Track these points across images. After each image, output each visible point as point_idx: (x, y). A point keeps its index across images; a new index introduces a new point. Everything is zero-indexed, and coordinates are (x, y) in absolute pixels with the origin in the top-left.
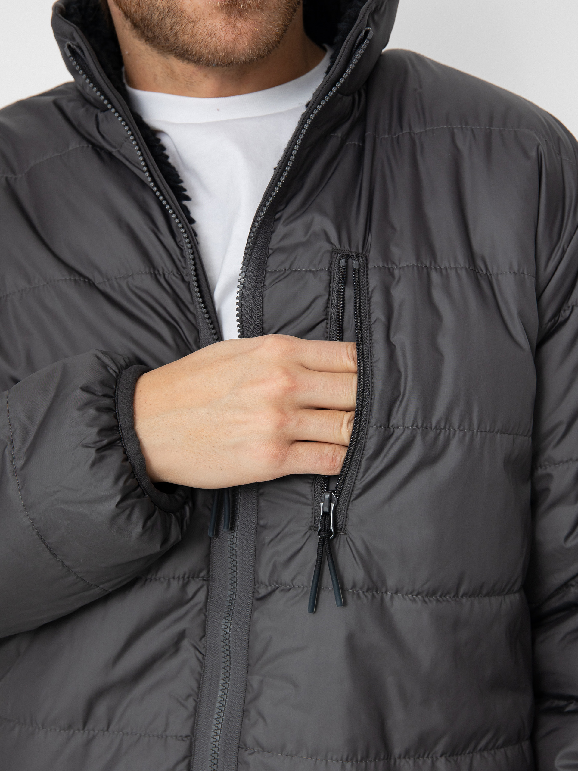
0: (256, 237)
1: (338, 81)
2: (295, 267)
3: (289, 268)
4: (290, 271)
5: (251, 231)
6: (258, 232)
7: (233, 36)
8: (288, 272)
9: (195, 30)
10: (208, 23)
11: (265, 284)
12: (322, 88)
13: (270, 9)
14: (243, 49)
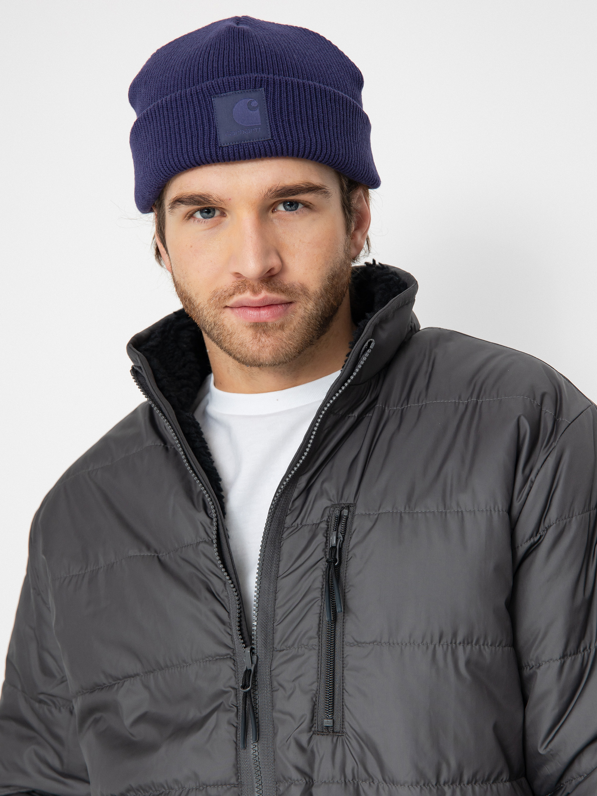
0: (279, 500)
1: (346, 381)
2: (304, 523)
3: (301, 524)
4: (301, 526)
5: (275, 496)
6: (281, 496)
7: (258, 348)
8: (300, 526)
9: (232, 341)
10: (241, 336)
11: (283, 536)
12: (334, 387)
13: (290, 330)
14: (266, 358)
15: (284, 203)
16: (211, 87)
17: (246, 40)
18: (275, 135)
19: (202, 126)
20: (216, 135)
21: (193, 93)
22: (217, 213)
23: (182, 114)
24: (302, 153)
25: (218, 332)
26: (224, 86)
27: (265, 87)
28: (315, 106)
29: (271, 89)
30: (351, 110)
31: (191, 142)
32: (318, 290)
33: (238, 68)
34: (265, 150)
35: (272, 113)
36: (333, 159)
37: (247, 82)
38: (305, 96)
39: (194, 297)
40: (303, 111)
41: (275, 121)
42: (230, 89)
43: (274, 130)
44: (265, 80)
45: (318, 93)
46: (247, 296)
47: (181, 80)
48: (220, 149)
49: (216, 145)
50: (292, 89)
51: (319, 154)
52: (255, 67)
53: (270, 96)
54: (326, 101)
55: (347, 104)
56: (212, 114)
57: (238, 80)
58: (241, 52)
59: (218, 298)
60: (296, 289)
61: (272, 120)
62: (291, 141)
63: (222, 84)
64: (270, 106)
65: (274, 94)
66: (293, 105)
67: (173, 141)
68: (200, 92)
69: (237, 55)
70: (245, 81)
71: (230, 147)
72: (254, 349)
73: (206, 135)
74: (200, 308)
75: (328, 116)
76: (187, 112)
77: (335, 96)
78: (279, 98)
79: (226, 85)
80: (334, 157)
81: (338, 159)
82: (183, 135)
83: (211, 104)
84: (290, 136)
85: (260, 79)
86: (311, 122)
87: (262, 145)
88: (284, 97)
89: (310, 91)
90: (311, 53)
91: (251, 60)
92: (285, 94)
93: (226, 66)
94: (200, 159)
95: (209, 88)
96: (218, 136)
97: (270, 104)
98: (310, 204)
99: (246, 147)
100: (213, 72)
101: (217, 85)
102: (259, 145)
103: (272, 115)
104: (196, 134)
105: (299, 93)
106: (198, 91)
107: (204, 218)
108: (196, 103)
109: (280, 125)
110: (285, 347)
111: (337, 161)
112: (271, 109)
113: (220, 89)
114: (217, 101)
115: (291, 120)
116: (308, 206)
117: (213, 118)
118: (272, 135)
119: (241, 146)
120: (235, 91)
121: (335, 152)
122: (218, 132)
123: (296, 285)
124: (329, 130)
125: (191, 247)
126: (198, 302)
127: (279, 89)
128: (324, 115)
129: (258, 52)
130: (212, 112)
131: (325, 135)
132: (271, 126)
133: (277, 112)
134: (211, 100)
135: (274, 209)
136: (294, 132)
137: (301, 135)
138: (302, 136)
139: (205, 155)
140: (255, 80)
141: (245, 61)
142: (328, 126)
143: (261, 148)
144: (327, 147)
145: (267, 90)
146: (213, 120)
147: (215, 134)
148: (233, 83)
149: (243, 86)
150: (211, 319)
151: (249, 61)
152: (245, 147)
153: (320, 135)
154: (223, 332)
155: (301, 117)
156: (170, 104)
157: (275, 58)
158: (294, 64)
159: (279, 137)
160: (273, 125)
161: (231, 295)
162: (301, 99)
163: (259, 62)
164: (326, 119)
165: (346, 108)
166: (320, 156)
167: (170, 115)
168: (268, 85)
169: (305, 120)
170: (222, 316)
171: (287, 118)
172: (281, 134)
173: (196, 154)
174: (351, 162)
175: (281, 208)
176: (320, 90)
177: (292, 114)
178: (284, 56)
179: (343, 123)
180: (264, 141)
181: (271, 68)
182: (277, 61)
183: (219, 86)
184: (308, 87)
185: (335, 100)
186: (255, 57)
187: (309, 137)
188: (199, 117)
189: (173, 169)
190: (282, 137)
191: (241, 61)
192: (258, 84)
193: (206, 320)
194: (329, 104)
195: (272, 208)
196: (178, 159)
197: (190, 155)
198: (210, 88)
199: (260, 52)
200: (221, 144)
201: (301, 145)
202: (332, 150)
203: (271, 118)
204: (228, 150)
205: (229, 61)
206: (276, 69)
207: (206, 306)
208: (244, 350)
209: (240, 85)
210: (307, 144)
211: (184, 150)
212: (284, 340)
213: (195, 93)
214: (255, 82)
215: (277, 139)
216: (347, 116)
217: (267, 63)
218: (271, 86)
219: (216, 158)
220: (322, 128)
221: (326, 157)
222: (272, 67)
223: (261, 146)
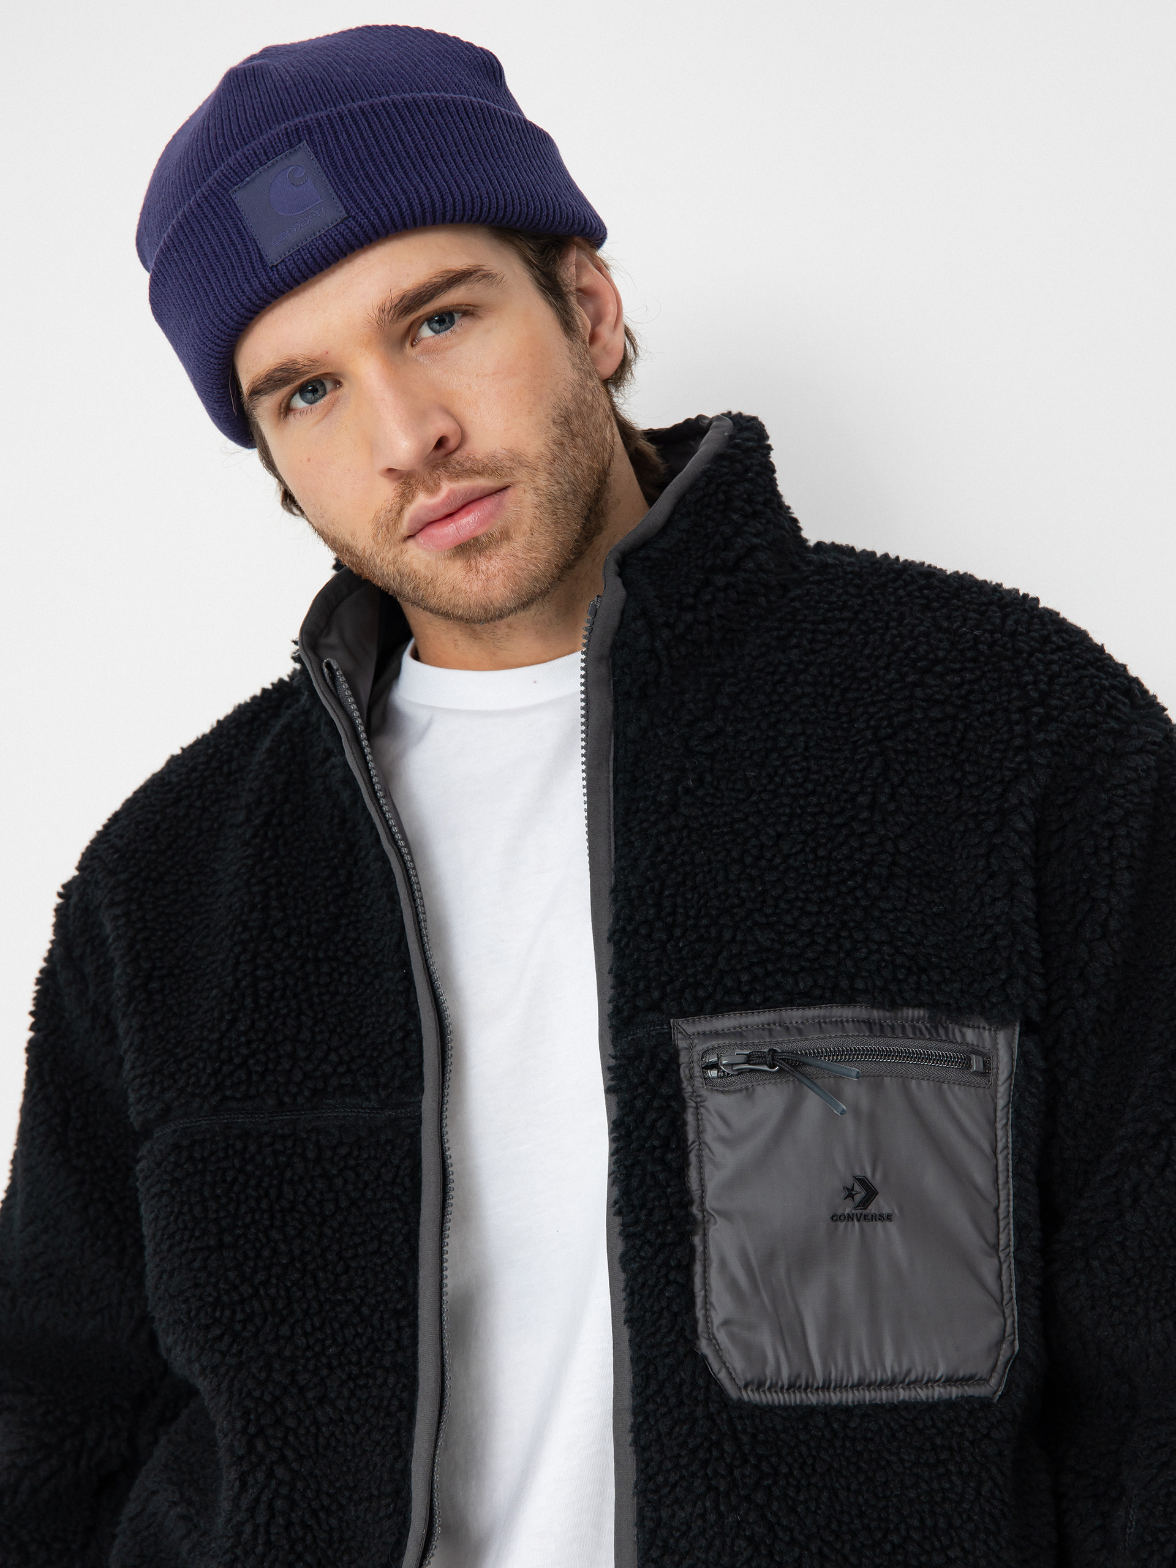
13: (524, 534)
14: (502, 596)
15: (429, 320)
16: (223, 178)
17: (260, 82)
18: (352, 207)
19: (233, 248)
20: (259, 250)
21: (200, 202)
22: (329, 386)
23: (197, 244)
24: (409, 219)
25: (412, 585)
26: (241, 166)
27: (308, 138)
28: (404, 134)
29: (318, 137)
30: (480, 115)
31: (226, 281)
32: (542, 449)
33: (255, 129)
34: (346, 239)
35: (333, 174)
36: (473, 208)
37: (276, 143)
38: (382, 124)
39: (352, 543)
40: (387, 147)
41: (343, 185)
42: (253, 168)
43: (348, 201)
44: (302, 126)
45: (403, 110)
46: (423, 502)
47: (182, 192)
48: (272, 271)
49: (264, 265)
50: (353, 121)
51: (441, 207)
52: (283, 115)
53: (321, 148)
54: (423, 118)
55: (468, 109)
56: (241, 221)
57: (259, 146)
58: (254, 102)
59: (384, 528)
60: (500, 461)
61: (338, 186)
62: (381, 206)
63: (237, 166)
64: (326, 165)
65: (326, 143)
66: (365, 146)
67: (202, 293)
68: (209, 194)
69: (249, 109)
70: (271, 142)
71: (287, 260)
72: (475, 589)
73: (244, 259)
74: (367, 555)
75: (435, 140)
76: (204, 237)
77: (436, 104)
78: (336, 146)
79: (243, 162)
80: (473, 204)
81: (482, 204)
82: (211, 276)
83: (233, 206)
84: (378, 199)
85: (293, 128)
86: (407, 163)
87: (337, 233)
88: (345, 140)
89: (387, 113)
90: (380, 54)
91: (273, 107)
92: (344, 134)
93: (237, 134)
94: (250, 302)
95: (220, 181)
96: (262, 252)
97: (325, 161)
98: (468, 308)
99: (312, 249)
100: (221, 155)
101: (230, 171)
102: (331, 236)
103: (335, 178)
104: (229, 265)
105: (369, 124)
106: (206, 194)
107: (311, 403)
108: (210, 215)
109: (354, 188)
110: (525, 567)
111: (481, 208)
112: (331, 169)
113: (236, 174)
114: (242, 197)
115: (369, 172)
116: (469, 311)
117: (244, 227)
118: (346, 210)
119: (303, 250)
120: (261, 166)
121: (472, 195)
122: (260, 246)
123: (499, 455)
124: (446, 163)
125: (309, 460)
126: (360, 547)
127: (331, 132)
128: (428, 141)
129: (282, 90)
130: (239, 218)
131: (441, 173)
132: (339, 197)
133: (341, 170)
134: (231, 198)
135: (413, 340)
136: (383, 189)
137: (396, 190)
138: (399, 190)
139: (255, 293)
140: (287, 133)
141: (265, 114)
142: (442, 157)
143: (336, 238)
144: (451, 192)
145: (312, 143)
146: (245, 230)
147: (256, 251)
148: (253, 155)
149: (270, 153)
150: (391, 567)
151: (271, 110)
152: (310, 249)
153: (432, 177)
154: (419, 583)
155: (387, 161)
156: (176, 239)
157: (313, 86)
158: (348, 83)
159: (358, 206)
160: (342, 192)
161: (400, 512)
162: (376, 131)
163: (288, 104)
164: (433, 147)
165: (468, 116)
166: (446, 211)
167: (183, 255)
168: (310, 134)
169: (394, 163)
170: (407, 558)
171: (362, 173)
172: (361, 202)
173: (241, 296)
174: (513, 201)
175: (426, 332)
176: (405, 103)
177: (367, 162)
178: (329, 77)
179: (471, 142)
180: (338, 225)
181: (309, 104)
182: (318, 91)
183: (234, 171)
184: (381, 108)
185: (439, 110)
186: (278, 99)
187: (411, 188)
188: (223, 236)
189: (222, 340)
190: (366, 206)
191: (257, 116)
192: (294, 138)
193: (385, 573)
194: (430, 121)
195: (410, 339)
196: (220, 319)
197: (232, 303)
198: (222, 180)
199: (286, 88)
200: (272, 263)
201: (403, 206)
202: (464, 192)
203: (336, 183)
204: (286, 266)
205: (239, 126)
206: (319, 103)
207: (374, 551)
208: (461, 600)
209: (266, 154)
210: (411, 200)
211: (222, 300)
212: (520, 555)
213: (203, 199)
214: (288, 137)
215: (357, 213)
216: (474, 129)
217: (302, 100)
218: (315, 131)
219: (273, 289)
220: (430, 163)
221: (457, 208)
222: (311, 103)
223: (335, 235)
